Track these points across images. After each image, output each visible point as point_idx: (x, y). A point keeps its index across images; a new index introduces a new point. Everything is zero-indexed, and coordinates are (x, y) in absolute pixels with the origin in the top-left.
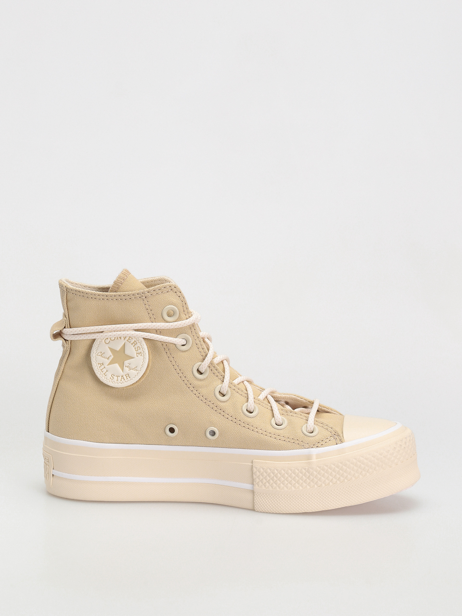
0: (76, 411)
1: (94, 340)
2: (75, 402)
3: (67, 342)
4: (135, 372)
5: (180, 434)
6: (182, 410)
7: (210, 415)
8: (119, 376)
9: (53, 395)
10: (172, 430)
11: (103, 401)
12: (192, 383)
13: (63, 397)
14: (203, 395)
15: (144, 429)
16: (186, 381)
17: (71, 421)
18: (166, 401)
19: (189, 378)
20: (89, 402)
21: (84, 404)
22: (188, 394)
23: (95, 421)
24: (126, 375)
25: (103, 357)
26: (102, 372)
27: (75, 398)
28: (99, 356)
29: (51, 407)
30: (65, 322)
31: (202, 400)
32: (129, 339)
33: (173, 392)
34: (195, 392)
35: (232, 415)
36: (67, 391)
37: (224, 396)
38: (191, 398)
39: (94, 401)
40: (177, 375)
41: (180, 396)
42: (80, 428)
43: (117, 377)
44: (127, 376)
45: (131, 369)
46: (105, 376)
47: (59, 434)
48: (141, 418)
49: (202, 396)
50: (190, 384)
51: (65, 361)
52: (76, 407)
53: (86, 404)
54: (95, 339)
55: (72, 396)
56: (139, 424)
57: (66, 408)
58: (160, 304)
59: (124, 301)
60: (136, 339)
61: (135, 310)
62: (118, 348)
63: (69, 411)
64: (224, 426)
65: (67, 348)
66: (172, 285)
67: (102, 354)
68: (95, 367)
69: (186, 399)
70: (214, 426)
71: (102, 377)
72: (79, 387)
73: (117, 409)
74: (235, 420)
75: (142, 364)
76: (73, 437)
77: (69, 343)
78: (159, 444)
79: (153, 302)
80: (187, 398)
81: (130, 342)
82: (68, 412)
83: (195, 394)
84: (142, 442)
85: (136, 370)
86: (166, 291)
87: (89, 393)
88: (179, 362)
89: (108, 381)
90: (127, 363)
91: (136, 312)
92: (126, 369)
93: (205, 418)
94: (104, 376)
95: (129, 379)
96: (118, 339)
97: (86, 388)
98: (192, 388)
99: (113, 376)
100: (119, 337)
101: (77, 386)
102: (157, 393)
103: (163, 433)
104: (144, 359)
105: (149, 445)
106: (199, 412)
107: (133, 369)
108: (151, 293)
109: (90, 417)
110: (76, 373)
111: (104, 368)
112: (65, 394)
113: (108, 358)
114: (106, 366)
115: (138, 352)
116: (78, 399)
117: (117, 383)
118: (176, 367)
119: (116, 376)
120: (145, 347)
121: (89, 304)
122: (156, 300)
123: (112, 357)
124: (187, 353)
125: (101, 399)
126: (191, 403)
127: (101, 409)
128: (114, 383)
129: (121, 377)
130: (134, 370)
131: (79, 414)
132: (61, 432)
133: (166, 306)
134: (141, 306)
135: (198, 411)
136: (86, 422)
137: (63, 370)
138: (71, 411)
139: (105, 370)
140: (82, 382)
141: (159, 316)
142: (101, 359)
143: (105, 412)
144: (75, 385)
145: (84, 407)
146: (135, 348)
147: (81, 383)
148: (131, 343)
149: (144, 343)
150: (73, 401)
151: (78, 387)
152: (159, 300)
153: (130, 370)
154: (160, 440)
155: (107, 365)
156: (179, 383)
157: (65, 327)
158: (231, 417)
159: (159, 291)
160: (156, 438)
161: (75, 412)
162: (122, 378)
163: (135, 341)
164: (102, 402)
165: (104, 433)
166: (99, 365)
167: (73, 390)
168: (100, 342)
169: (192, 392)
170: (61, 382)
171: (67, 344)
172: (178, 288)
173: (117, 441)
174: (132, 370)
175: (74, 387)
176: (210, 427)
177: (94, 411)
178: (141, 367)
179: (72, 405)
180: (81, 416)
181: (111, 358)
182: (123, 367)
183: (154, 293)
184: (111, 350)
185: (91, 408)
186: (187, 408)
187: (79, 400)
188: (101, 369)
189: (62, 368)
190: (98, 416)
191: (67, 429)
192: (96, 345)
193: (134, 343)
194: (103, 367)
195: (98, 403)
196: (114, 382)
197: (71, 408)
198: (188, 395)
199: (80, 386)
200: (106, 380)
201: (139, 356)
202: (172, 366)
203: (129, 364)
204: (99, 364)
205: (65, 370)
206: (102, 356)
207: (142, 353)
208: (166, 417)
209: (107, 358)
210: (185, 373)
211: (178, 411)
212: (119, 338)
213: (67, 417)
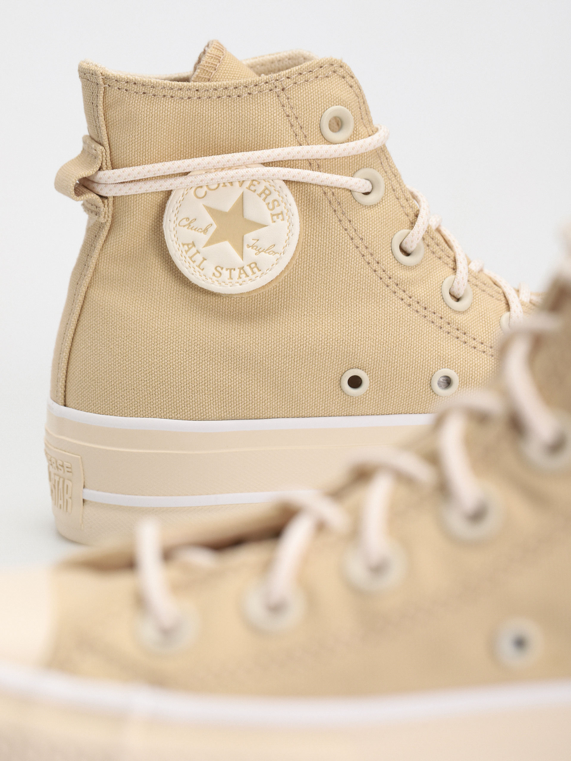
0: (137, 354)
1: (169, 193)
2: (133, 334)
3: (106, 201)
4: (272, 258)
5: (373, 388)
6: (377, 337)
7: (437, 343)
8: (234, 270)
9: (74, 322)
10: (355, 382)
11: (199, 327)
12: (394, 276)
13: (101, 324)
14: (419, 301)
15: (293, 384)
16: (380, 272)
17: (127, 377)
18: (339, 318)
19: (386, 264)
20: (167, 331)
21: (156, 337)
22: (386, 299)
23: (185, 373)
24: (250, 266)
25: (194, 228)
26: (194, 262)
27: (133, 324)
28: (184, 226)
29: (69, 350)
30: (101, 155)
31: (417, 311)
32: (252, 184)
33: (353, 297)
34: (401, 294)
35: (482, 339)
36: (111, 311)
37: (458, 300)
38: (393, 308)
39: (178, 329)
40: (360, 258)
41: (370, 306)
42: (151, 391)
43: (229, 270)
44: (253, 268)
45: (260, 250)
46: (200, 271)
47: (99, 408)
48: (288, 358)
49: (416, 303)
50: (390, 278)
51: (102, 245)
52: (138, 344)
53: (159, 336)
54: (171, 191)
55: (123, 320)
56: (283, 372)
57: (111, 349)
58: (315, 103)
59: (236, 99)
60: (270, 182)
61: (262, 119)
62: (227, 206)
63: (120, 354)
64: (469, 364)
65: (106, 216)
66: (336, 62)
67: (191, 222)
68: (176, 251)
69: (383, 311)
70: (449, 367)
71: (194, 273)
72: (138, 300)
73: (233, 343)
74: (490, 350)
75: (287, 237)
76: (134, 411)
77: (111, 204)
78: (325, 415)
79: (300, 99)
80: (386, 309)
81: (255, 190)
82: (117, 356)
83: (402, 299)
84: (288, 413)
85: (274, 252)
86: (324, 74)
87: (163, 312)
88: (363, 231)
89: (210, 280)
90: (249, 238)
91: (265, 124)
92: (250, 252)
93: (428, 351)
94: (198, 271)
95: (259, 273)
96: (226, 186)
97: (156, 301)
98: (393, 285)
99: (219, 269)
100: (229, 183)
101: (132, 297)
102: (319, 302)
103: (335, 389)
104: (291, 225)
105: (304, 417)
106: (413, 337)
107: (265, 252)
108: (294, 80)
109: (171, 364)
110: (128, 271)
111: (198, 254)
112: (106, 317)
113: (205, 231)
114: (201, 249)
115: (274, 212)
116: (140, 326)
117: (231, 284)
118: (357, 241)
119: (227, 269)
120: (291, 199)
121: (159, 110)
122: (304, 96)
123: (215, 226)
124: (377, 209)
125: (194, 323)
126: (396, 319)
127: (196, 344)
128: (223, 284)
129: (237, 271)
130: (269, 253)
131: (145, 359)
132: (104, 402)
133: (328, 107)
134: (274, 110)
135: (410, 335)
136: (164, 376)
137: (96, 265)
138: (125, 355)
139: (199, 258)
140: (144, 289)
141: (314, 130)
142: (188, 234)
143: (206, 351)
144: (128, 297)
145: (156, 344)
146: (266, 204)
147: (141, 291)
148: (257, 192)
149: (286, 190)
150: (128, 330)
151: (135, 299)
152: (312, 94)
153: (260, 252)
154: (329, 405)
155: (204, 247)
156: (367, 276)
157: (100, 169)
158: (482, 343)
159: (311, 75)
160: (319, 401)
161: (135, 355)
162: (242, 271)
163: (266, 188)
164: (196, 328)
165: (207, 398)
166: (186, 247)
167: (123, 307)
168: (184, 196)
169: (394, 295)
170: (92, 292)
171: (106, 206)
172: (346, 68)
173: (236, 414)
174: (263, 253)
175: (127, 300)
176: (440, 369)
177: (179, 350)
178: (286, 244)
179: (125, 342)
180: (150, 363)
181: (212, 230)
182: (243, 248)
183: (299, 80)
184: (211, 211)
185: (172, 345)
186: (388, 330)
187: (143, 328)
188: (190, 256)
189: (94, 261)
190: (190, 360)
191: (118, 396)
192: (175, 203)
193: (263, 192)
194: (194, 250)
195: (188, 332)
196: (223, 282)
197: (125, 348)
198: (386, 302)
199: (141, 296)
200: (204, 279)
201: (279, 221)
202: (348, 239)
203: (256, 241)
204: (183, 245)
205: (100, 264)
206: (190, 226)
207: (285, 215)
208: (343, 354)
209: (203, 229)
210: (377, 254)
211: (370, 338)
212: (228, 185)
213: (117, 369)
